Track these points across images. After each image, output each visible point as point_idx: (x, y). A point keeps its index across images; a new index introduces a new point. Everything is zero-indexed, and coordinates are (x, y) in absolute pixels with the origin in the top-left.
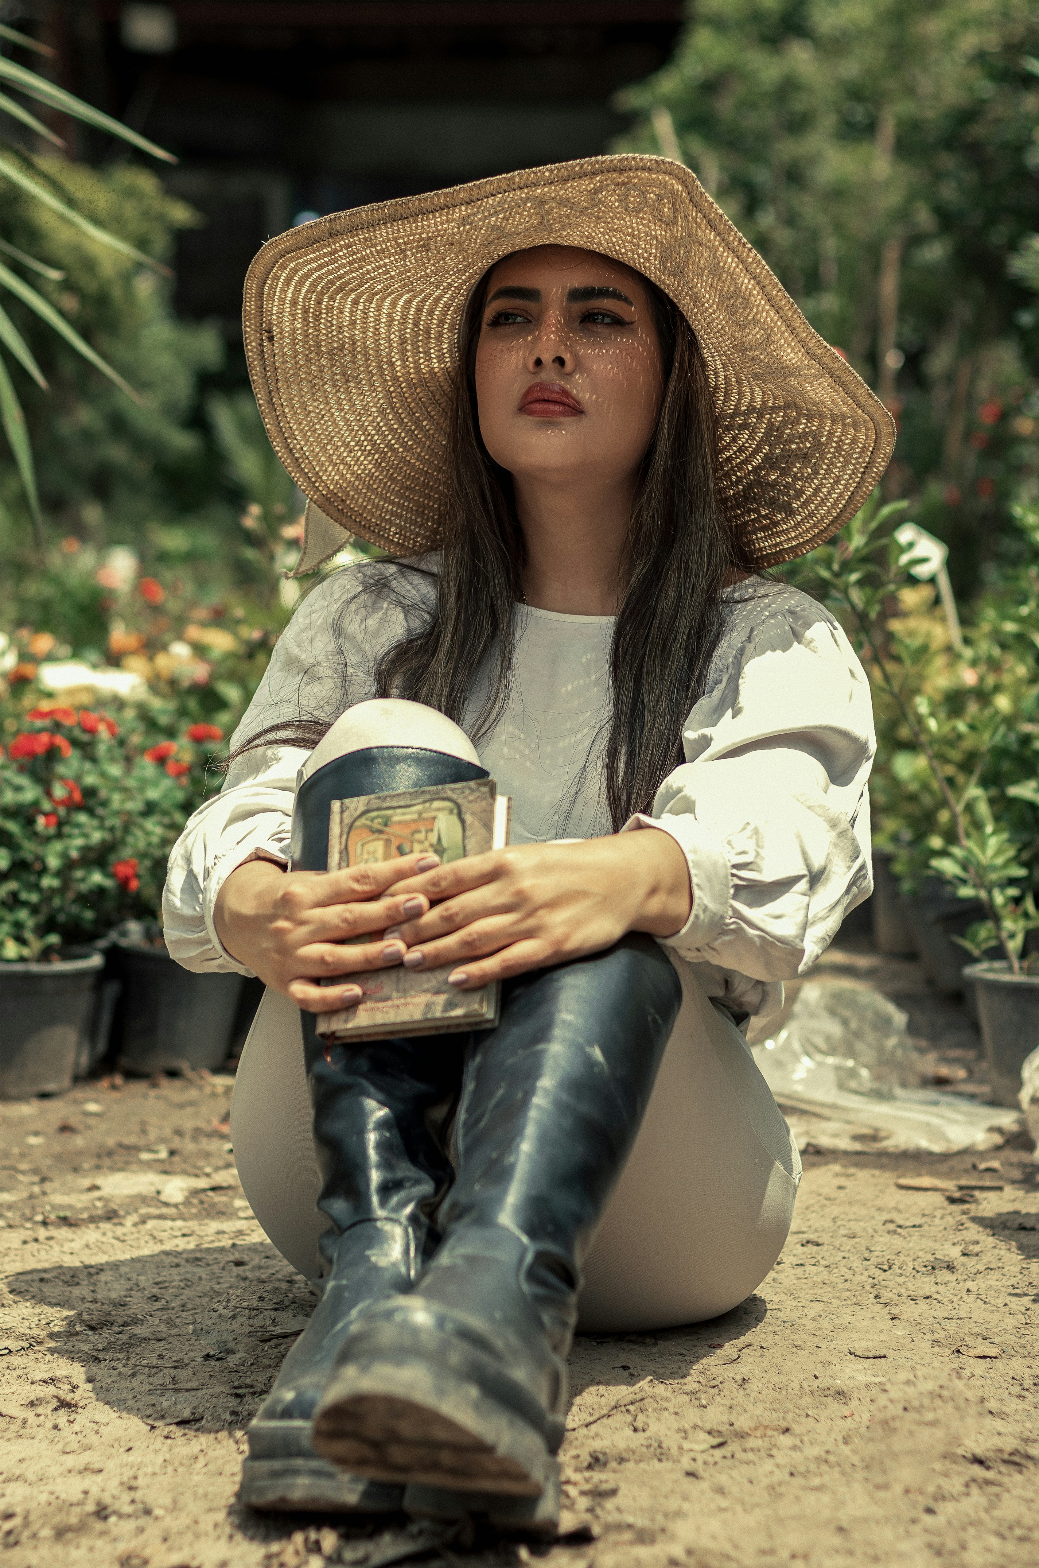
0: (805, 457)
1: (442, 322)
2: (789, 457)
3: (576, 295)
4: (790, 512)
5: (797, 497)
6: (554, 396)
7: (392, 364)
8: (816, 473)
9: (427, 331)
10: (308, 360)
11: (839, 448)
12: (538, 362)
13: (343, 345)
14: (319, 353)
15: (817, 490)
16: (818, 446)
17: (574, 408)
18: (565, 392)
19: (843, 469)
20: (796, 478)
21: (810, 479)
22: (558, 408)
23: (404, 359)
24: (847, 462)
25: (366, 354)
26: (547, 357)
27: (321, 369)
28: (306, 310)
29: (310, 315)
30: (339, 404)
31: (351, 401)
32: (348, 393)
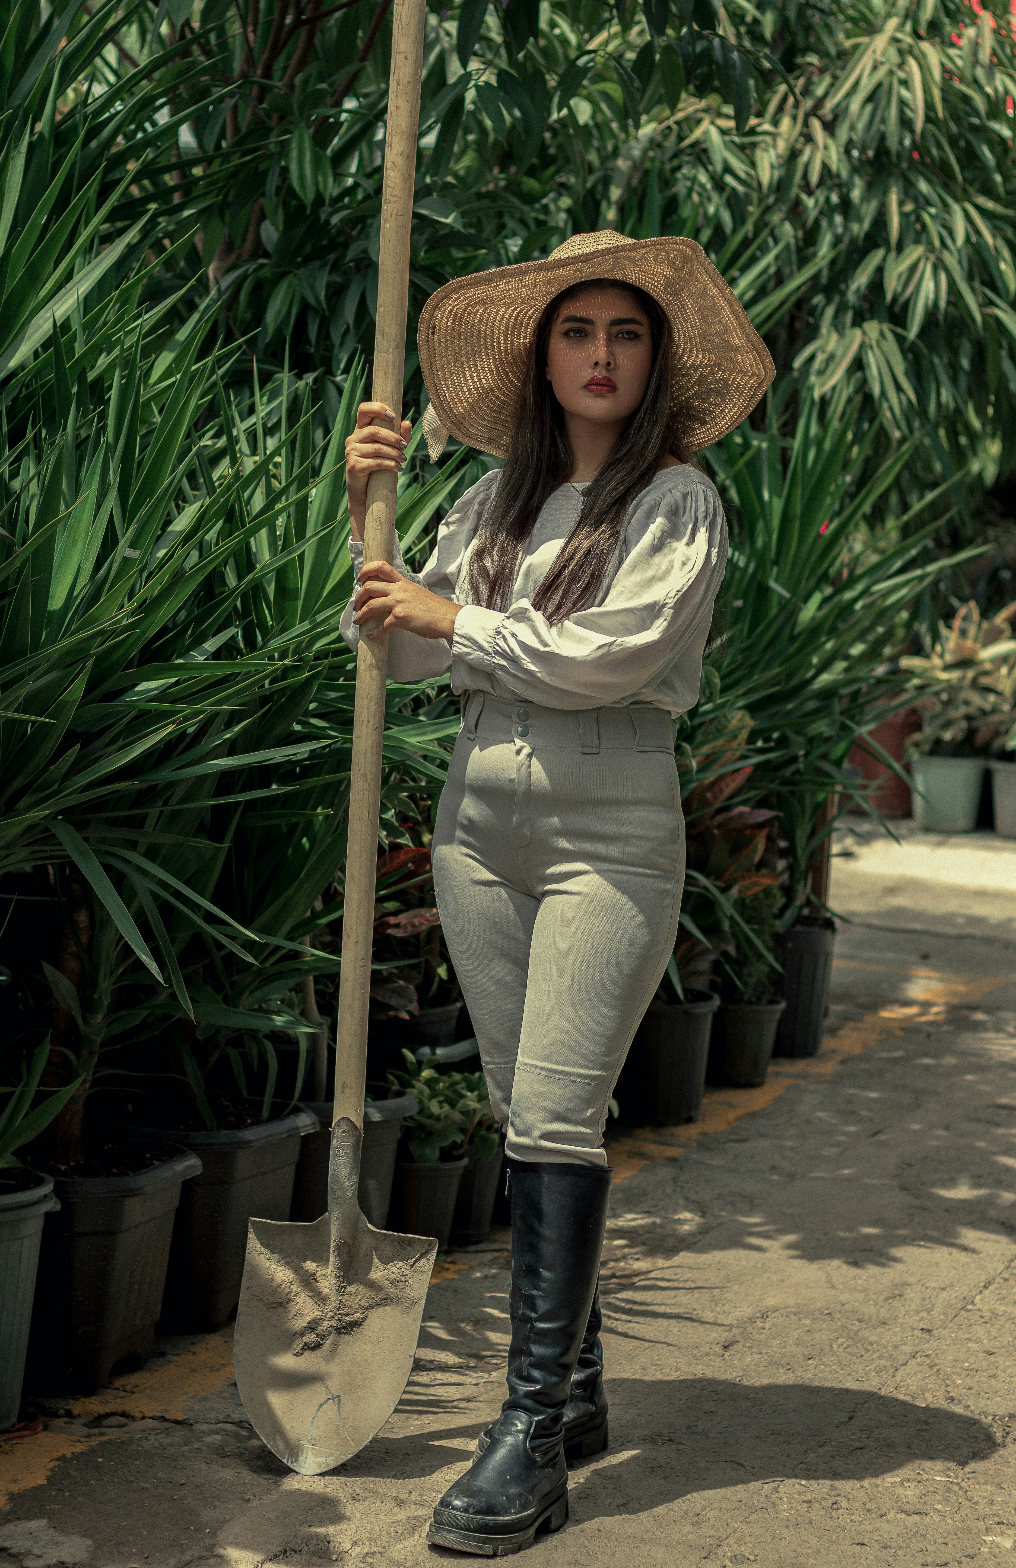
0: (718, 392)
1: (530, 317)
2: (709, 392)
3: (614, 322)
4: (704, 423)
5: (709, 415)
7: (499, 343)
8: (722, 401)
9: (521, 323)
10: (453, 343)
12: (595, 364)
13: (473, 334)
14: (460, 339)
15: (723, 411)
16: (727, 385)
19: (738, 399)
20: (710, 404)
21: (718, 404)
22: (605, 389)
23: (506, 339)
25: (485, 338)
26: (601, 362)
27: (460, 349)
28: (456, 315)
29: (457, 318)
30: (469, 367)
31: (476, 365)
32: (475, 360)
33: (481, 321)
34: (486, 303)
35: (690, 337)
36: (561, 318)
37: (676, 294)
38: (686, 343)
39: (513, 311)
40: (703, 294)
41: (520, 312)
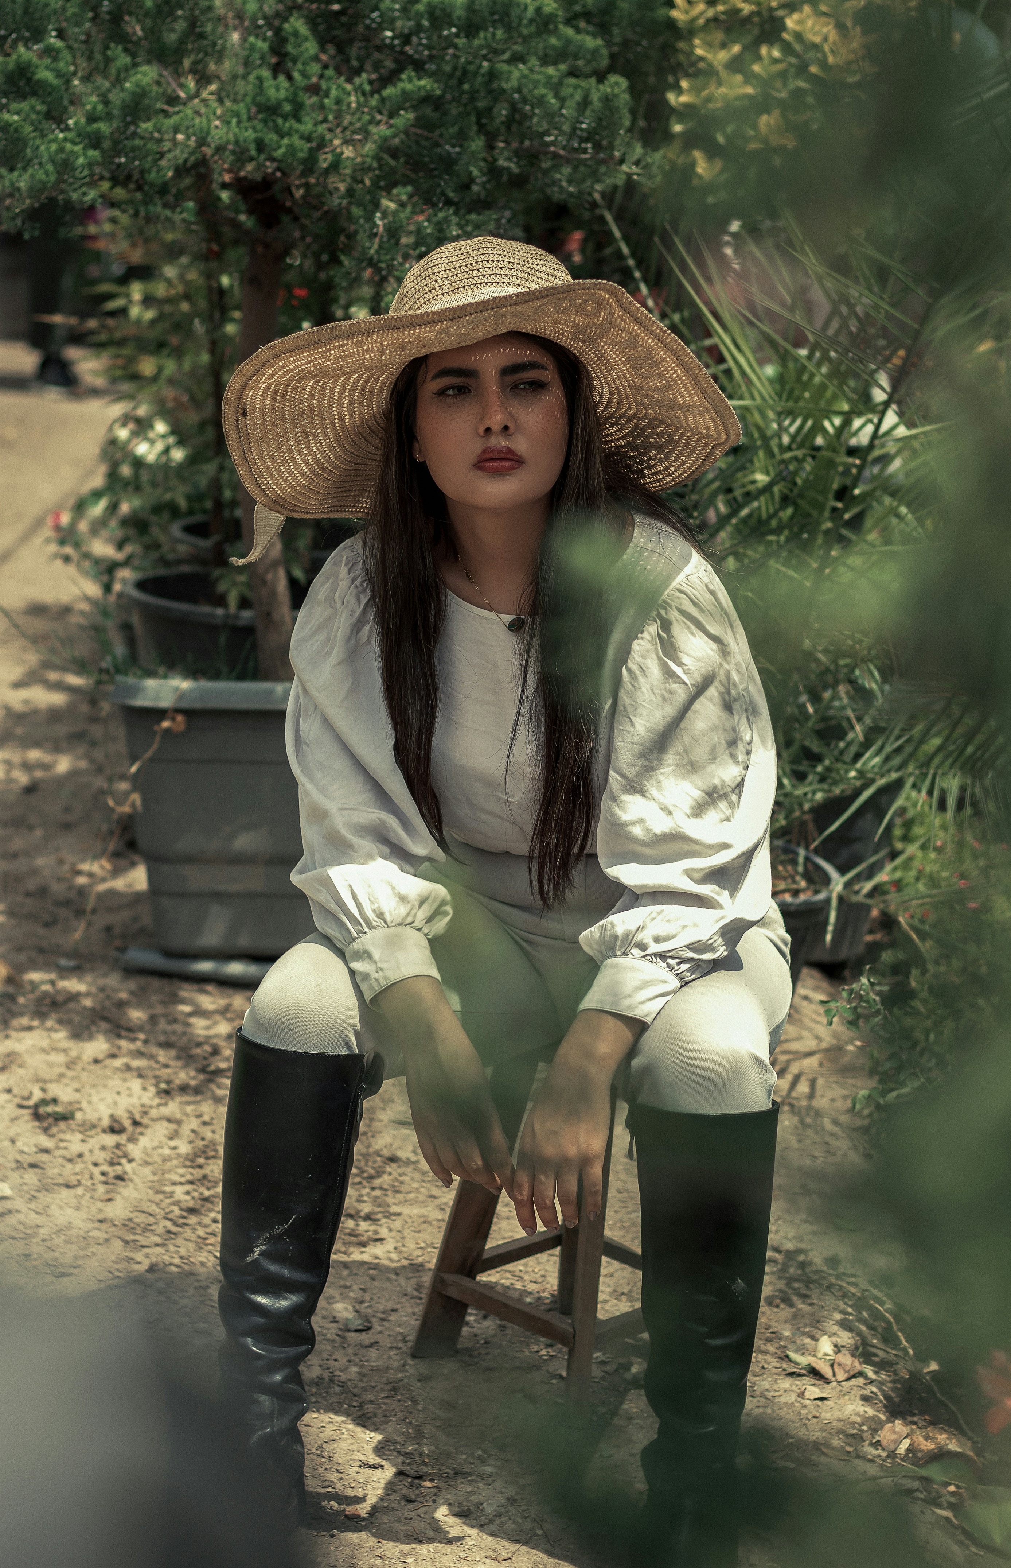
2: (648, 447)
3: (507, 371)
5: (650, 468)
6: (504, 456)
7: (342, 418)
8: (667, 458)
10: (274, 425)
11: (687, 444)
12: (488, 430)
13: (303, 413)
14: (284, 419)
16: (670, 440)
17: (517, 461)
18: (510, 451)
19: (688, 457)
20: (650, 458)
21: (661, 461)
22: (507, 464)
24: (692, 453)
25: (321, 416)
26: (496, 428)
27: (285, 430)
28: (275, 392)
29: (279, 394)
30: (300, 452)
31: (309, 448)
32: (308, 444)
33: (312, 396)
34: (316, 376)
35: (617, 388)
36: (431, 374)
37: (591, 341)
38: (611, 394)
39: (358, 380)
40: (632, 342)
41: (368, 380)
